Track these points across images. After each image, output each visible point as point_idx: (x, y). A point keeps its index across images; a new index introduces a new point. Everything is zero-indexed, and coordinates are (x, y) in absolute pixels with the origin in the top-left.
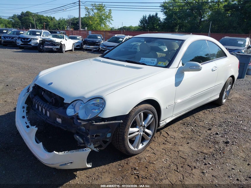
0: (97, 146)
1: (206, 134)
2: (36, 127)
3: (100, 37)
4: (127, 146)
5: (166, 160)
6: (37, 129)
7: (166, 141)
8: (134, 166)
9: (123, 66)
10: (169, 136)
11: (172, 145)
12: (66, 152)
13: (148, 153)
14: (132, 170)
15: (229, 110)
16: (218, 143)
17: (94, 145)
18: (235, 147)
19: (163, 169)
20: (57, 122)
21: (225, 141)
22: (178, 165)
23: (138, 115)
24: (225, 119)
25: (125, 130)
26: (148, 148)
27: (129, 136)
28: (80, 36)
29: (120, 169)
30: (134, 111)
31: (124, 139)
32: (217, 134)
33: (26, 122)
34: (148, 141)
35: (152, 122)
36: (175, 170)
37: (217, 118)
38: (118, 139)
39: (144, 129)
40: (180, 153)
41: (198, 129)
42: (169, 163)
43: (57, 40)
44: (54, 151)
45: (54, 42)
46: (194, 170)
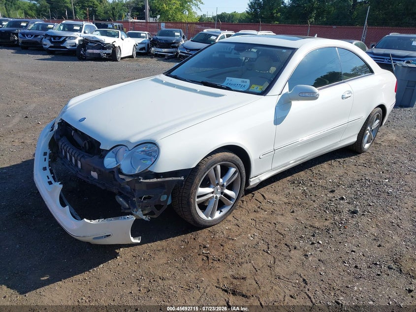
0: (146, 212)
1: (325, 199)
2: (60, 184)
3: (179, 34)
4: (195, 214)
5: (253, 236)
6: (61, 186)
7: (259, 207)
8: (204, 243)
9: (195, 91)
10: (266, 201)
11: (267, 214)
12: (101, 220)
13: (229, 224)
14: (200, 249)
15: (373, 161)
16: (340, 212)
17: (142, 211)
18: (365, 219)
19: (247, 248)
20: (92, 177)
21: (352, 209)
22: (270, 243)
23: (212, 169)
24: (362, 176)
25: (191, 191)
26: (230, 218)
27: (197, 200)
28: (145, 32)
29: (182, 247)
30: (204, 162)
31: (189, 204)
32: (342, 199)
33: (48, 176)
34: (229, 208)
35: (237, 179)
36: (263, 250)
37: (349, 173)
38: (182, 203)
39: (222, 189)
40: (277, 226)
41: (313, 191)
42: (258, 240)
43: (108, 40)
44: (85, 219)
45: (102, 43)
46: (292, 252)
